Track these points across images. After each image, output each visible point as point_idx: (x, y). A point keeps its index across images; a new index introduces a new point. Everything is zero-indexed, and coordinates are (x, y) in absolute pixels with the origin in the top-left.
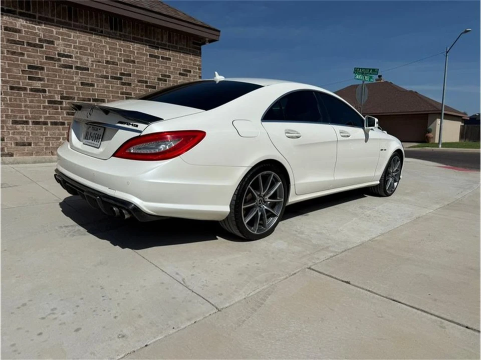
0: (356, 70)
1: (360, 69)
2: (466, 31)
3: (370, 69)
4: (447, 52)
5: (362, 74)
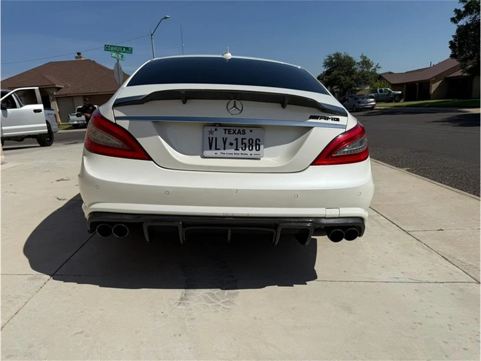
0: (107, 48)
1: (111, 46)
2: (166, 18)
3: (123, 48)
4: (152, 35)
5: (115, 51)
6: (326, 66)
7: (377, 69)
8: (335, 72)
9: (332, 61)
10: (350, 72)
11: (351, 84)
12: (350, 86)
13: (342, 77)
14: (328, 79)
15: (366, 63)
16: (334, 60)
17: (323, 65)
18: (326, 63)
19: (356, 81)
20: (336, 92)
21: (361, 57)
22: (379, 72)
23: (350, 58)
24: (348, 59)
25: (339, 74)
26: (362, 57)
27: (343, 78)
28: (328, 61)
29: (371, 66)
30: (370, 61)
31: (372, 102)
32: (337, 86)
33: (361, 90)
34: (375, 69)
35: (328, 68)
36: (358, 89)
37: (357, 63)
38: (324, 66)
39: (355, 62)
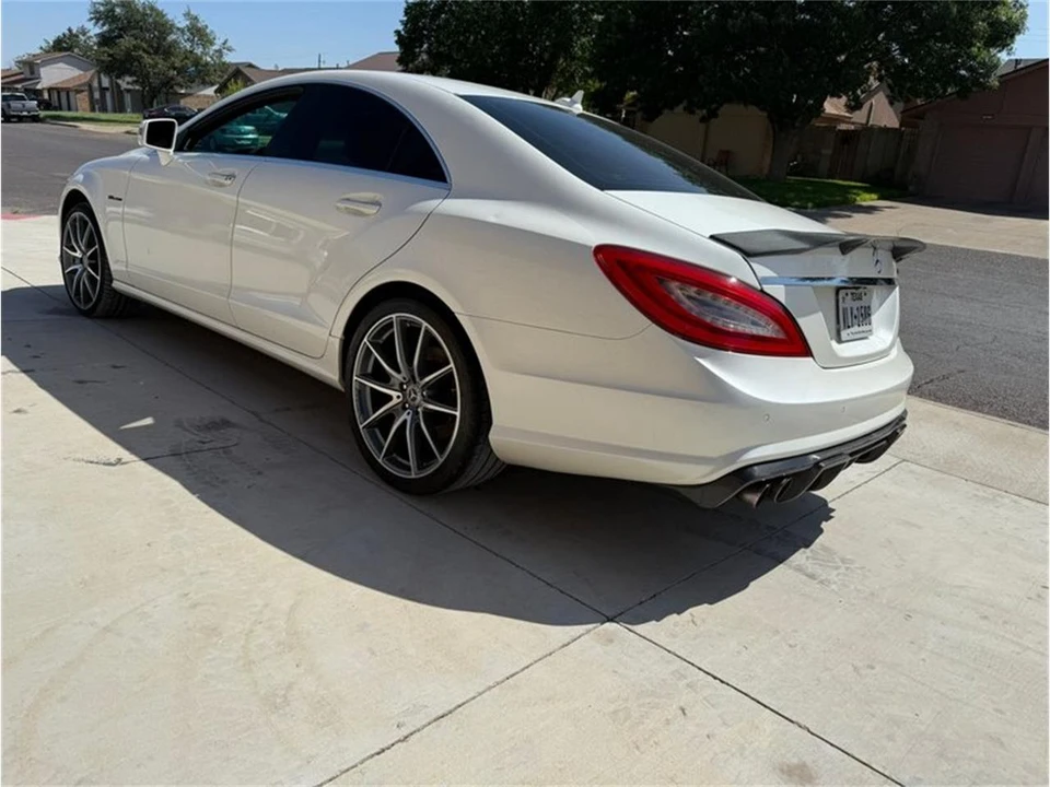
6: (98, 20)
7: (225, 51)
8: (126, 42)
9: (113, 10)
10: (163, 49)
11: (172, 79)
12: (168, 83)
13: (145, 56)
14: (110, 55)
15: (198, 33)
16: (118, 10)
17: (89, 17)
18: (96, 12)
19: (181, 71)
20: (128, 91)
21: (185, 15)
22: (229, 58)
23: (160, 14)
24: (154, 14)
25: (136, 48)
26: (187, 15)
27: (147, 60)
28: (102, 8)
29: (212, 44)
30: (208, 31)
31: (248, 133)
32: (135, 78)
33: (190, 95)
34: (219, 51)
35: (105, 28)
36: (183, 91)
37: (178, 29)
38: (92, 19)
39: (172, 25)
